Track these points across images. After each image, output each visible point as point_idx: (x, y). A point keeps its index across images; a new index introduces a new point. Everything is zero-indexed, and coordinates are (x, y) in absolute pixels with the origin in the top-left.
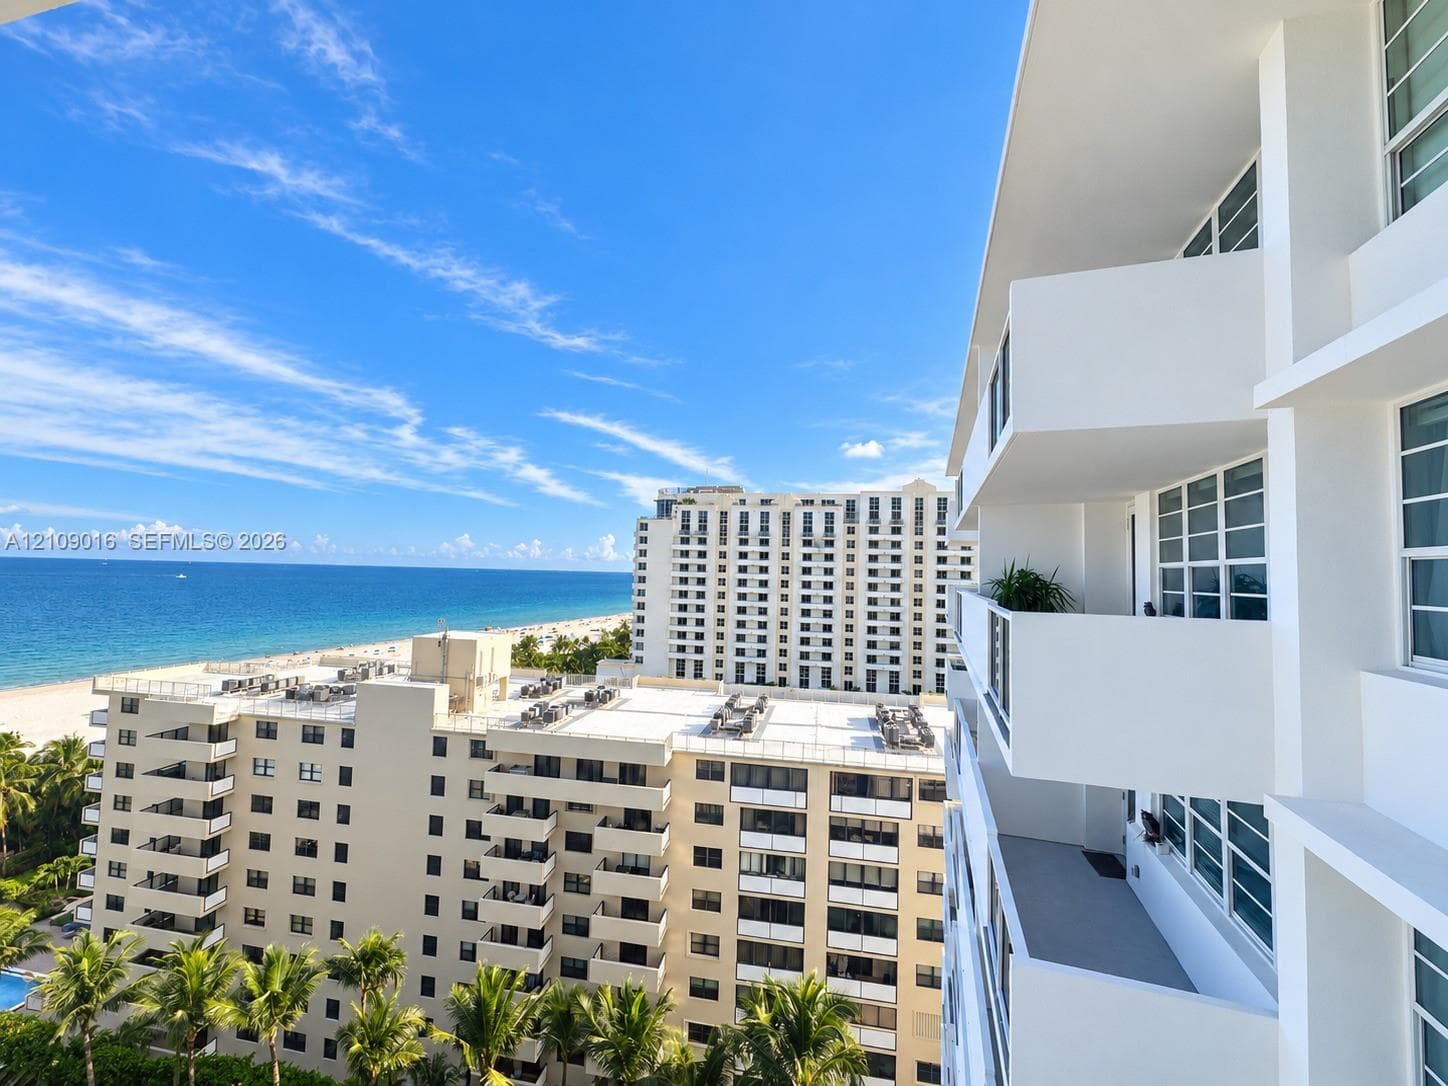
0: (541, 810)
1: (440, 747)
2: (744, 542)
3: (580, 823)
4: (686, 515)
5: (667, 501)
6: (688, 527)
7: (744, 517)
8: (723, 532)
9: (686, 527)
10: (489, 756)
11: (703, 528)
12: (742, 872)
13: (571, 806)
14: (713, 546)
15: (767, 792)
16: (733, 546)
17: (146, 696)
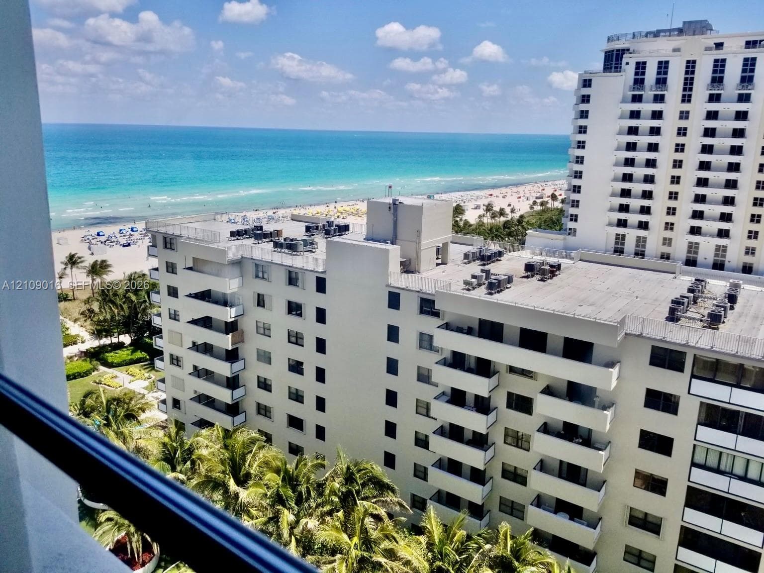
0: (484, 368)
1: (394, 301)
2: (714, 98)
3: (522, 386)
4: (641, 67)
5: (618, 50)
6: (642, 81)
7: (719, 66)
8: (688, 84)
9: (639, 82)
10: (437, 314)
11: (661, 82)
12: (694, 464)
13: (512, 370)
14: (672, 105)
15: (736, 390)
16: (700, 105)
17: (180, 236)
